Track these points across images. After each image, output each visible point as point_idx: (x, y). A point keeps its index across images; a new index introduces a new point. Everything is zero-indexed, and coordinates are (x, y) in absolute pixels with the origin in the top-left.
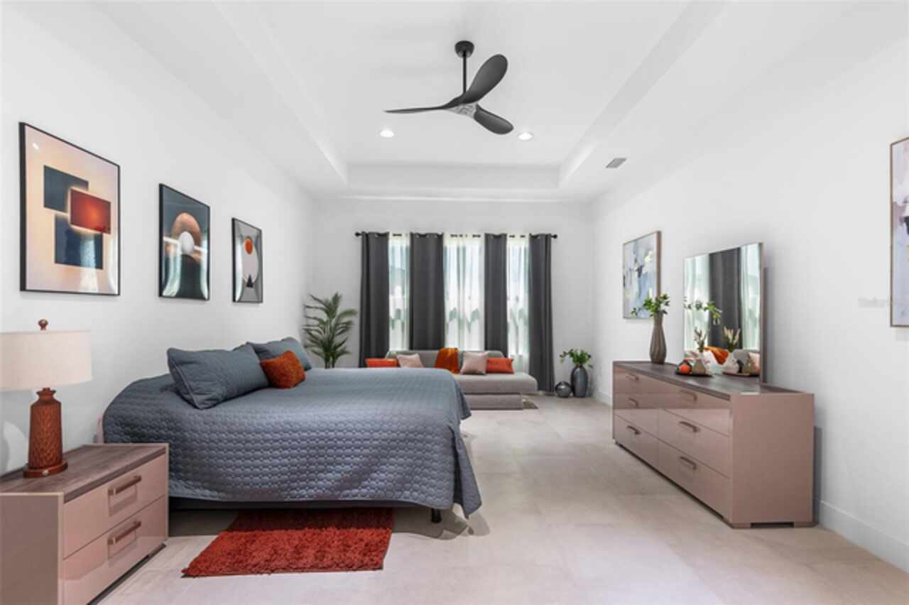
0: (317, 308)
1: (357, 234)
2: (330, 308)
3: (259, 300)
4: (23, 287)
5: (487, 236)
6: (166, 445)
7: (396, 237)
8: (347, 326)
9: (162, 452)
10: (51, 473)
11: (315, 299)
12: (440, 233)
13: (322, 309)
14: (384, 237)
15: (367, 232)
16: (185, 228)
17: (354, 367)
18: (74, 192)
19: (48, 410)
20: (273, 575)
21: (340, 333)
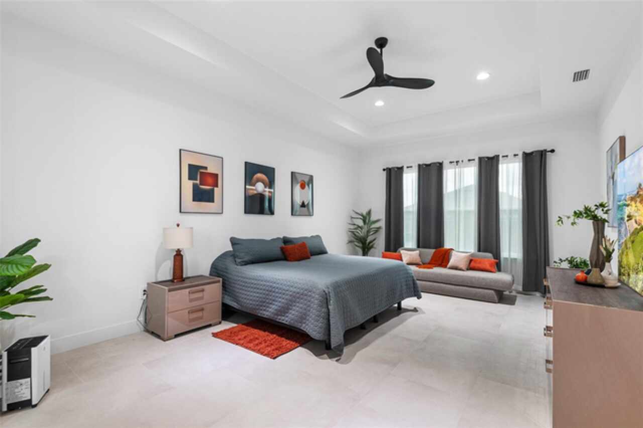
0: (357, 218)
1: (384, 170)
2: (366, 218)
3: (310, 214)
4: (180, 212)
5: (480, 159)
6: (221, 279)
7: (409, 168)
8: (377, 230)
9: (219, 281)
10: (177, 282)
11: (357, 213)
12: (441, 161)
13: (361, 219)
14: (400, 170)
15: (390, 167)
16: (258, 180)
17: (379, 257)
18: (201, 173)
19: (178, 258)
20: (237, 346)
21: (372, 234)
